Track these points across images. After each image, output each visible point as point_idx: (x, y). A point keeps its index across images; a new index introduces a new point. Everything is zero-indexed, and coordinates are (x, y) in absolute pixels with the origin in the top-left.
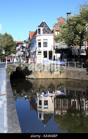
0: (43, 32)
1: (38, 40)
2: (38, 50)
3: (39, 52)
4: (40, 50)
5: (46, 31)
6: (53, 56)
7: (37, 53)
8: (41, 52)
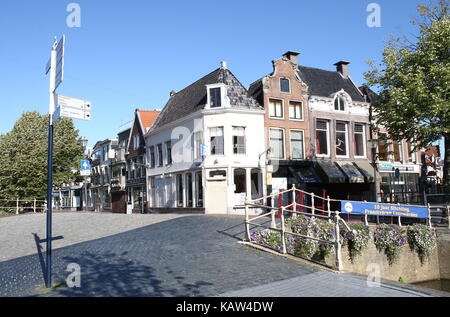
0: (231, 101)
1: (210, 128)
2: (212, 165)
3: (212, 174)
4: (216, 166)
5: (241, 99)
6: (265, 188)
7: (206, 175)
8: (224, 173)
